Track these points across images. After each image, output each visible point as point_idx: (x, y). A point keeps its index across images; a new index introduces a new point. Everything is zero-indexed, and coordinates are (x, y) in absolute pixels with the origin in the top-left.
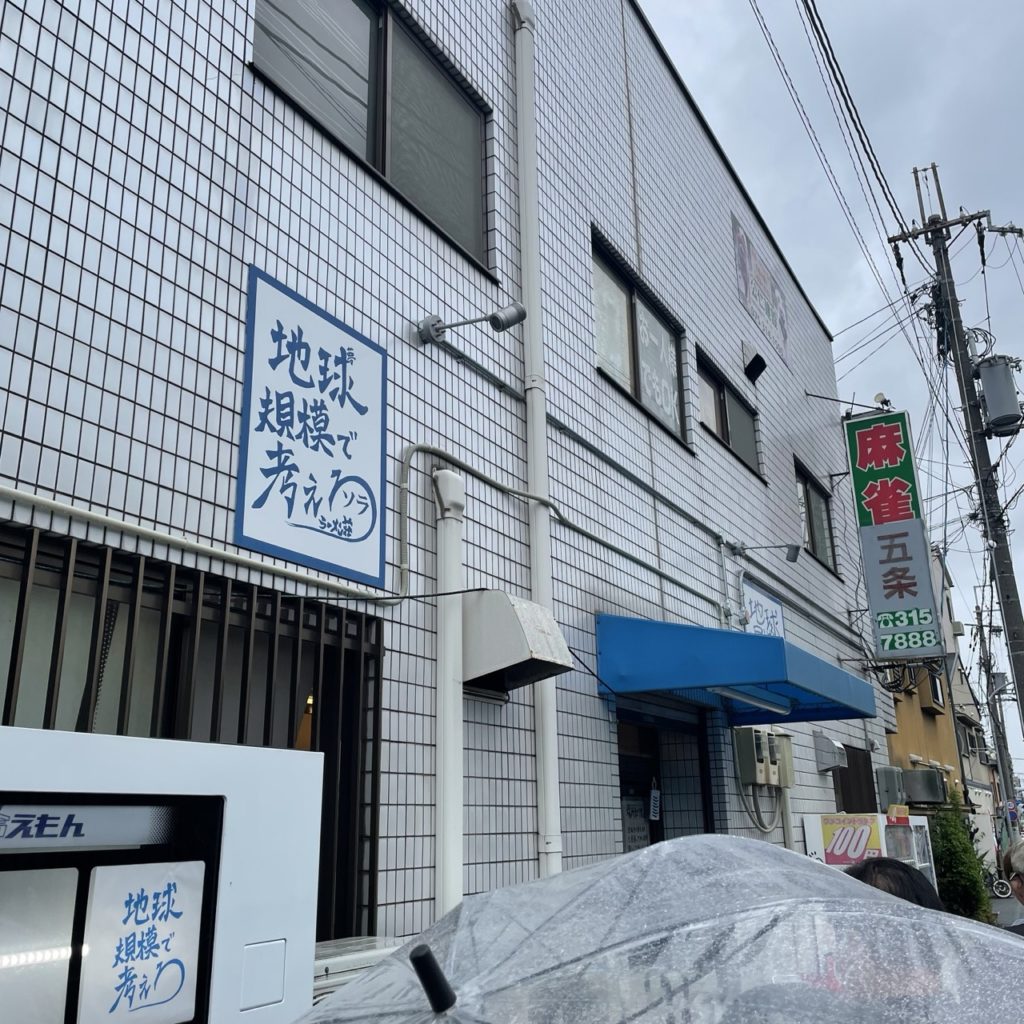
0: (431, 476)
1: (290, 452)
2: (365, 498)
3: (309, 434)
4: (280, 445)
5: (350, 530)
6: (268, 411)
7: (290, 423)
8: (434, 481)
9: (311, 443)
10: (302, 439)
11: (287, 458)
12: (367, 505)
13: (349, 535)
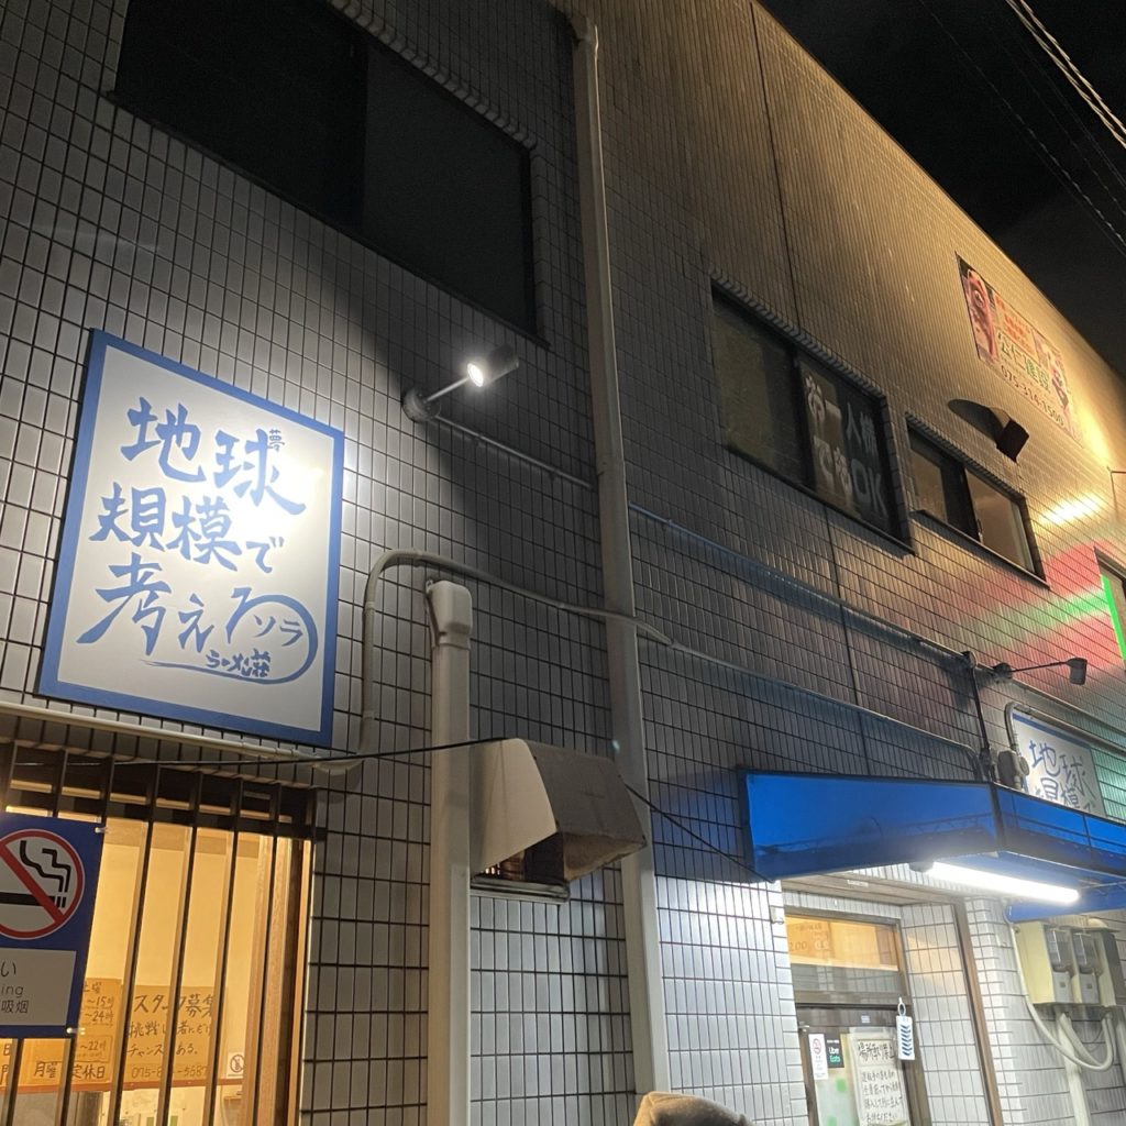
1: (156, 566)
2: (297, 624)
3: (192, 542)
4: (136, 558)
5: (265, 667)
6: (115, 514)
7: (159, 528)
8: (429, 598)
9: (195, 552)
10: (179, 548)
11: (147, 575)
12: (299, 634)
13: (263, 674)
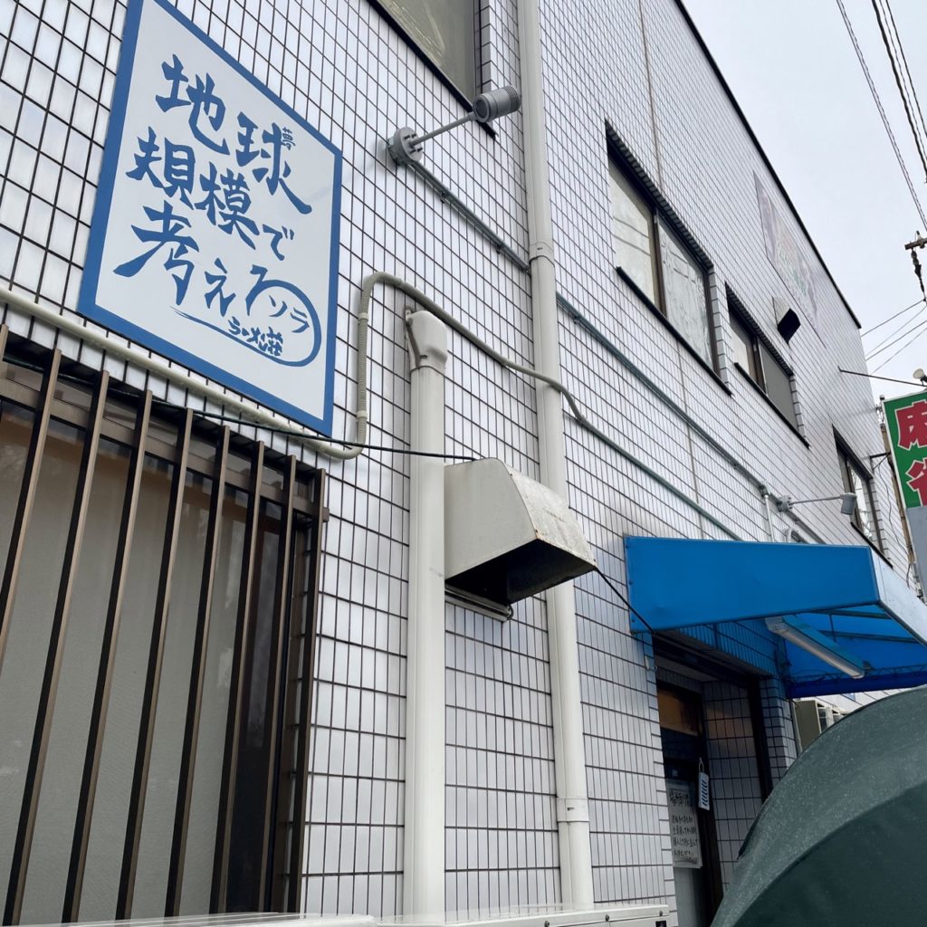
0: (404, 319)
1: (185, 221)
2: (304, 315)
3: (217, 209)
4: (168, 207)
5: (278, 348)
6: (149, 159)
7: (188, 185)
8: (408, 326)
9: (219, 220)
11: (178, 227)
12: (306, 325)
13: (277, 354)
